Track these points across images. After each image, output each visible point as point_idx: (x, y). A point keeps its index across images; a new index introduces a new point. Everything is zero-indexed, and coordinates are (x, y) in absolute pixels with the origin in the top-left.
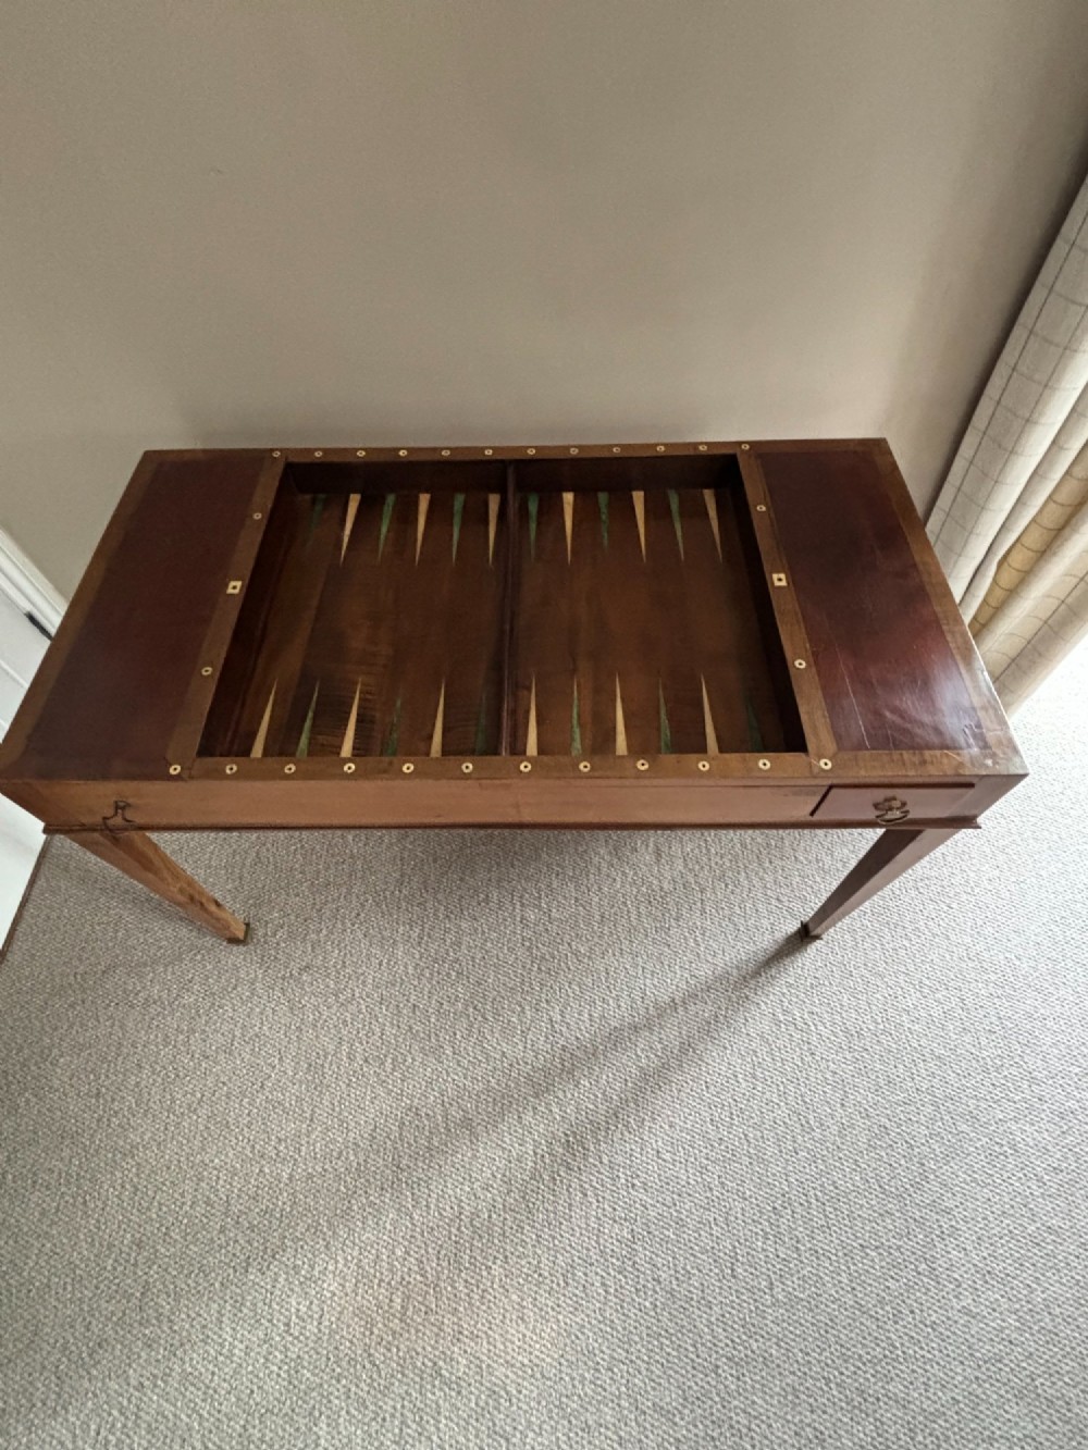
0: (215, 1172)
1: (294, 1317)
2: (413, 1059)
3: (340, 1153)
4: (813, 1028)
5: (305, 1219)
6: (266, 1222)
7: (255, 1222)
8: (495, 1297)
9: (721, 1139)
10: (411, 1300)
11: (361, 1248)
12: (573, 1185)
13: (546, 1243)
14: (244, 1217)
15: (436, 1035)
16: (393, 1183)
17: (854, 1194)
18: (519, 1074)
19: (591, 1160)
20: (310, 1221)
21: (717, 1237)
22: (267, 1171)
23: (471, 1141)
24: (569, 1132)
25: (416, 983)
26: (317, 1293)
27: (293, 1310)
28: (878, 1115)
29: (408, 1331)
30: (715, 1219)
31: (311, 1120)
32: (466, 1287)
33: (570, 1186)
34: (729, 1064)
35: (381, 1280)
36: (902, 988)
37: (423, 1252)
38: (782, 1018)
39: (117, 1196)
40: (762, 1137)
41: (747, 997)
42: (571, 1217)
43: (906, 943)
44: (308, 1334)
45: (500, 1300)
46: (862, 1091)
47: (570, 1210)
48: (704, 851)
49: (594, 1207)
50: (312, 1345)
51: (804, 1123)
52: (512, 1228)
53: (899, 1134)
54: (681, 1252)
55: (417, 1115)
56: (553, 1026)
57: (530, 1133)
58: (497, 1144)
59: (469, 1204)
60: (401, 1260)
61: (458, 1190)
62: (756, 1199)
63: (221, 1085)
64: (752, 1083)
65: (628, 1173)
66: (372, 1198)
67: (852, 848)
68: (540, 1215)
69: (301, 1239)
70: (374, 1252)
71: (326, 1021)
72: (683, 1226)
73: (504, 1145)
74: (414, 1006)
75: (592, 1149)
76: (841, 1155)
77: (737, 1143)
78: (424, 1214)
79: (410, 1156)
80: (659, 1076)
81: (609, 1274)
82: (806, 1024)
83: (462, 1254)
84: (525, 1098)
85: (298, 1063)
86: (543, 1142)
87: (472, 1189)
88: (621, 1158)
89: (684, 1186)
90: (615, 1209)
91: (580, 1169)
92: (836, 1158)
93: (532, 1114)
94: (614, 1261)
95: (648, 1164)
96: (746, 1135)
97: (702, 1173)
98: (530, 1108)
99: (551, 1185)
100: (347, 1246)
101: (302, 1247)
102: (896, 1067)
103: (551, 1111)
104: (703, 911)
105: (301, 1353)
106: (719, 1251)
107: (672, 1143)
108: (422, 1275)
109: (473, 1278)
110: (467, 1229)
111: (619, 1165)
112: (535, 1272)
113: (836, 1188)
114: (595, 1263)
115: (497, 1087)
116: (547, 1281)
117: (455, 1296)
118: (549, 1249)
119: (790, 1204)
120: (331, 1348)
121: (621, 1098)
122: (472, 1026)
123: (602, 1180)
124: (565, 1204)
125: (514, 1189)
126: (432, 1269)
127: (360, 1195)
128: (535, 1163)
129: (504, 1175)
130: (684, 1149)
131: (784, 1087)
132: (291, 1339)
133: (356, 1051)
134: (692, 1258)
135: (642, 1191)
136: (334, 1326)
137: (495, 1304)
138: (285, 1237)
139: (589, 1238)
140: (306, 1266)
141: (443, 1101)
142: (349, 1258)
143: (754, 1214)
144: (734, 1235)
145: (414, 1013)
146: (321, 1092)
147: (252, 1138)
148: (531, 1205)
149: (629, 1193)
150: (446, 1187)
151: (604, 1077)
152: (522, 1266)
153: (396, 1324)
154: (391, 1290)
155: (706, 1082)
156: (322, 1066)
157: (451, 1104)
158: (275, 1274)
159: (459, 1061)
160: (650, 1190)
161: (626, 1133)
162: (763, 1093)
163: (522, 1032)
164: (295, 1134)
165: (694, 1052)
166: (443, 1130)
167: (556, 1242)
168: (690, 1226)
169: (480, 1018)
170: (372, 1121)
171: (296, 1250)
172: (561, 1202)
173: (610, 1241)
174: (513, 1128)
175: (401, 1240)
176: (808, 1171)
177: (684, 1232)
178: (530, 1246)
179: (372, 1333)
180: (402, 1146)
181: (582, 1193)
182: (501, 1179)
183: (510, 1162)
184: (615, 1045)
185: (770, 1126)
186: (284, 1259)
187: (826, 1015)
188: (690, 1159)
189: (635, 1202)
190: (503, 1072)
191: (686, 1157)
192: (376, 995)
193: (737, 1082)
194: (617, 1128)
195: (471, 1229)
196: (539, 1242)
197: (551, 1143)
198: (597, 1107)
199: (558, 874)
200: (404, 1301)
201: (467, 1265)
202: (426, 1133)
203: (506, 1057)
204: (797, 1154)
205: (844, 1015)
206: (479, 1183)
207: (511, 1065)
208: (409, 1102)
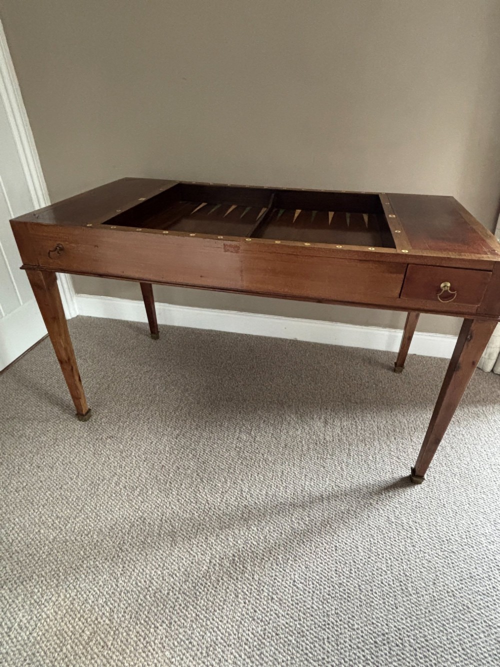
0: (13, 526)
1: (16, 624)
2: (153, 493)
3: (89, 533)
4: (415, 531)
5: (51, 564)
6: (28, 561)
7: (21, 559)
8: (154, 650)
9: (340, 584)
10: (96, 635)
11: (78, 591)
13: (201, 621)
14: (17, 554)
15: (170, 482)
16: (114, 557)
17: (441, 649)
18: (214, 514)
19: (246, 575)
20: (54, 567)
21: (328, 652)
22: (42, 531)
23: (172, 546)
24: (236, 555)
25: (168, 455)
26: (38, 613)
27: (18, 620)
28: (462, 597)
29: (86, 657)
30: (328, 638)
31: (80, 511)
32: (136, 636)
33: (228, 588)
34: (353, 539)
35: (82, 616)
36: (481, 521)
37: (116, 605)
38: (394, 521)
40: (372, 590)
41: (371, 504)
42: (223, 608)
43: (483, 496)
44: (20, 638)
45: (157, 653)
46: (449, 578)
47: (224, 604)
48: (354, 426)
49: (241, 606)
50: (19, 647)
51: (404, 589)
52: (180, 605)
53: (479, 614)
54: (298, 655)
55: (144, 522)
56: (242, 493)
57: (211, 549)
58: (187, 551)
59: (157, 582)
60: (100, 606)
61: (153, 572)
62: (362, 632)
63: (39, 482)
64: (369, 554)
65: (271, 590)
66: (97, 563)
67: (448, 441)
68: (202, 602)
69: (44, 577)
70: (85, 596)
71: (111, 463)
72: (303, 636)
73: (192, 552)
74: (163, 466)
75: (249, 568)
76: (431, 618)
77: (352, 590)
78: (126, 581)
79: (131, 544)
80: (304, 536)
81: (240, 656)
82: (410, 527)
83: (141, 613)
84: (213, 528)
85: (86, 480)
86: (218, 556)
87: (162, 573)
88: (268, 579)
89: (309, 609)
90: (255, 611)
91: (237, 579)
92: (427, 619)
93: (215, 538)
94: (247, 647)
95: (285, 587)
96: (359, 586)
97: (323, 603)
98: (215, 535)
99: (215, 584)
100: (70, 588)
101: (42, 582)
102: (476, 569)
103: (228, 539)
104: (349, 455)
105: (9, 651)
106: (328, 662)
107: (306, 578)
108: (110, 620)
109: (143, 631)
110: (151, 598)
111: (265, 583)
112: (188, 639)
113: (427, 641)
114: (233, 645)
115: (198, 518)
116: (194, 649)
117: (127, 640)
118: (202, 626)
119: (388, 643)
120: (30, 653)
121: (276, 543)
122: (193, 483)
123: (251, 590)
124: (222, 599)
125: (190, 580)
126: (118, 617)
127: (91, 560)
128: (209, 568)
129: (186, 570)
130: (313, 584)
131: (391, 562)
132: (8, 639)
133: (121, 482)
134: (306, 662)
135: (277, 604)
136: (39, 638)
137: (152, 654)
138: (35, 573)
139: (232, 626)
140: (39, 594)
141: (162, 518)
142: (68, 596)
143: (359, 643)
144: (341, 653)
145: (161, 469)
146: (92, 497)
147: (43, 512)
148: (198, 593)
149: (268, 603)
150: (146, 567)
151: (268, 528)
152: (180, 633)
153: (79, 650)
154: (86, 624)
155: (336, 546)
156: (99, 484)
157: (166, 522)
158: (18, 593)
159: (179, 499)
160: (283, 605)
161: (275, 564)
162: (376, 562)
163: (222, 492)
164: (67, 516)
165: (330, 527)
166: (156, 534)
167: (208, 623)
168: (309, 638)
169: (199, 480)
170: (115, 519)
171: (38, 582)
172: (219, 597)
173: (247, 632)
174: (201, 544)
175: (105, 593)
176: (404, 622)
177: (303, 641)
178: (189, 620)
179: (61, 650)
180: (128, 537)
181: (235, 594)
182: (183, 572)
183: (192, 563)
184: (279, 512)
185: (378, 584)
186: (28, 586)
187: (425, 525)
188: (316, 592)
189: (271, 610)
190: (204, 511)
191: (314, 590)
192: (143, 456)
193: (358, 551)
194: (269, 559)
195: (153, 598)
196: (196, 619)
197: (223, 559)
198: (259, 544)
199: (264, 421)
200: (91, 634)
201: (142, 622)
202: (145, 533)
203: (208, 503)
204: (397, 608)
205: (438, 528)
206: (168, 571)
207: (210, 508)
208: (141, 514)
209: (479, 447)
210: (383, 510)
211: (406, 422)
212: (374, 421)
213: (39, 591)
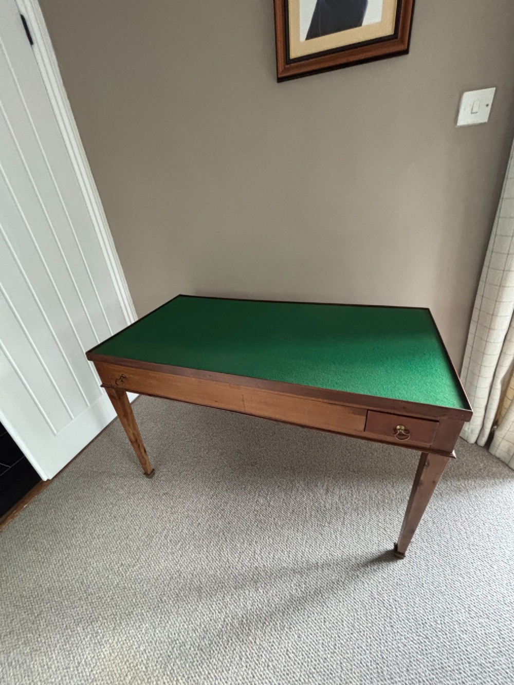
0: (92, 569)
1: (83, 661)
2: (189, 548)
3: (141, 581)
4: (394, 610)
5: (112, 608)
6: (97, 603)
7: (93, 601)
9: (325, 658)
11: (127, 636)
12: (237, 649)
13: (211, 680)
14: (91, 596)
15: (203, 540)
16: (155, 607)
18: (231, 573)
19: (250, 638)
20: (114, 611)
22: (110, 577)
23: (197, 599)
24: (244, 616)
25: (204, 514)
26: (99, 652)
27: (85, 656)
31: (138, 560)
33: (235, 649)
34: (340, 612)
35: (128, 660)
36: (456, 607)
37: (152, 653)
38: (376, 596)
40: (351, 670)
41: (358, 576)
42: (229, 669)
43: (460, 578)
44: (84, 674)
46: (422, 666)
47: (230, 665)
48: (350, 495)
49: (243, 669)
51: (380, 672)
52: (198, 661)
55: (180, 575)
56: (254, 555)
57: (226, 608)
58: (208, 607)
59: (183, 636)
60: (141, 653)
61: (181, 625)
64: (352, 630)
65: (268, 656)
66: (143, 611)
67: (430, 515)
68: (214, 660)
69: (106, 619)
70: (131, 641)
71: (163, 518)
73: (211, 609)
74: (199, 523)
75: (253, 631)
77: (335, 667)
78: (161, 631)
79: (168, 596)
80: (300, 603)
82: (390, 605)
83: (169, 665)
84: (230, 587)
85: (145, 532)
86: (230, 616)
87: (188, 627)
88: (266, 644)
89: (297, 681)
90: (254, 677)
91: (243, 641)
93: (230, 597)
95: (280, 655)
96: (341, 663)
97: (308, 676)
98: (230, 594)
99: (226, 644)
100: (122, 633)
101: (104, 624)
102: (448, 659)
103: (239, 599)
104: (343, 524)
107: (297, 648)
108: (146, 668)
110: (177, 650)
111: (264, 649)
115: (219, 576)
121: (276, 608)
122: (219, 542)
123: (253, 654)
124: (229, 660)
125: (207, 637)
126: (152, 666)
127: (139, 607)
128: (223, 627)
129: (205, 627)
130: (303, 655)
131: (371, 641)
132: (76, 673)
133: (169, 535)
135: (272, 671)
138: (100, 615)
141: (193, 573)
142: (120, 639)
145: (198, 527)
146: (147, 548)
147: (112, 559)
148: (212, 652)
149: (264, 670)
150: (177, 620)
151: (271, 592)
154: (129, 669)
155: (325, 618)
156: (153, 537)
157: (196, 577)
158: (88, 632)
159: (207, 556)
160: (277, 673)
161: (273, 630)
162: (357, 640)
163: (240, 552)
164: (128, 564)
165: (322, 596)
166: (187, 588)
169: (224, 539)
170: (160, 570)
171: (102, 624)
172: (227, 657)
174: (219, 601)
175: (145, 641)
178: (202, 677)
180: (167, 589)
181: (240, 657)
182: (203, 629)
183: (211, 620)
184: (281, 576)
185: (358, 663)
186: (95, 626)
187: (404, 605)
188: (304, 664)
189: (267, 678)
190: (224, 569)
191: (302, 661)
192: (186, 513)
193: (343, 625)
194: (270, 625)
195: (179, 651)
196: (208, 677)
197: (234, 618)
198: (263, 607)
199: (279, 487)
200: (131, 679)
201: (169, 673)
202: (180, 587)
203: (229, 562)
205: (415, 609)
206: (192, 626)
207: (229, 567)
208: (179, 567)
209: (459, 524)
210: (368, 584)
211: (394, 493)
212: (367, 491)
213: (101, 632)
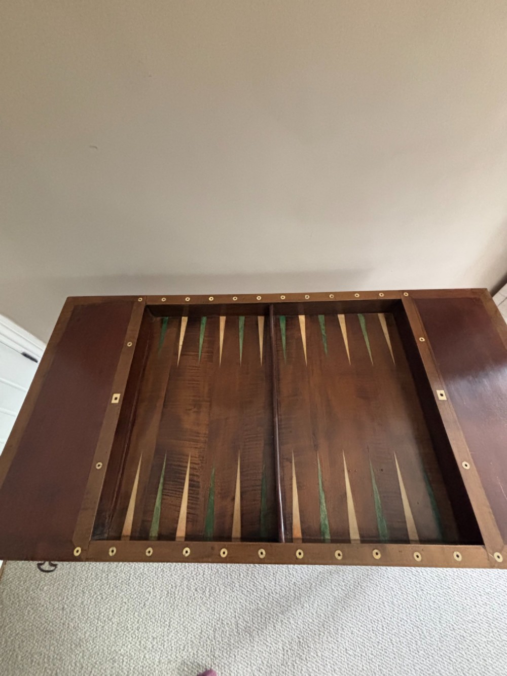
0: (122, 657)
2: (220, 590)
3: (184, 647)
9: (378, 642)
12: (303, 669)
18: (273, 600)
19: (312, 654)
22: (147, 657)
24: (300, 636)
28: (459, 629)
31: (169, 626)
34: (380, 595)
39: (72, 670)
40: (400, 642)
46: (449, 614)
51: (421, 633)
53: (471, 641)
55: (223, 623)
56: (289, 571)
57: (280, 636)
58: (264, 643)
63: (124, 604)
64: (393, 608)
65: (332, 662)
73: (267, 644)
75: (312, 647)
76: (442, 654)
77: (387, 645)
79: (220, 649)
80: (344, 602)
84: (277, 615)
85: (162, 591)
88: (327, 653)
91: (306, 659)
92: (439, 655)
93: (280, 624)
95: (341, 657)
96: (391, 640)
97: (369, 663)
98: (279, 621)
99: (292, 669)
102: (466, 599)
103: (290, 623)
107: (353, 644)
111: (327, 658)
115: (262, 607)
121: (326, 616)
122: (248, 570)
123: (319, 667)
125: (273, 671)
128: (284, 655)
129: (268, 663)
130: (360, 648)
131: (409, 610)
133: (191, 584)
141: (235, 615)
146: (174, 609)
147: (139, 636)
150: (238, 669)
151: (316, 602)
155: (369, 606)
156: (174, 593)
157: (239, 617)
159: (242, 591)
161: (329, 638)
162: (399, 614)
163: (273, 574)
164: (161, 635)
165: (361, 588)
166: (236, 634)
170: (200, 627)
174: (271, 633)
176: (425, 663)
180: (215, 643)
182: (267, 665)
183: (270, 654)
184: (321, 582)
185: (403, 634)
190: (265, 598)
191: (361, 653)
193: (385, 606)
194: (324, 634)
197: (291, 643)
198: (313, 621)
202: (228, 635)
203: (266, 589)
204: (418, 652)
206: (255, 667)
207: (269, 594)
208: (218, 616)
